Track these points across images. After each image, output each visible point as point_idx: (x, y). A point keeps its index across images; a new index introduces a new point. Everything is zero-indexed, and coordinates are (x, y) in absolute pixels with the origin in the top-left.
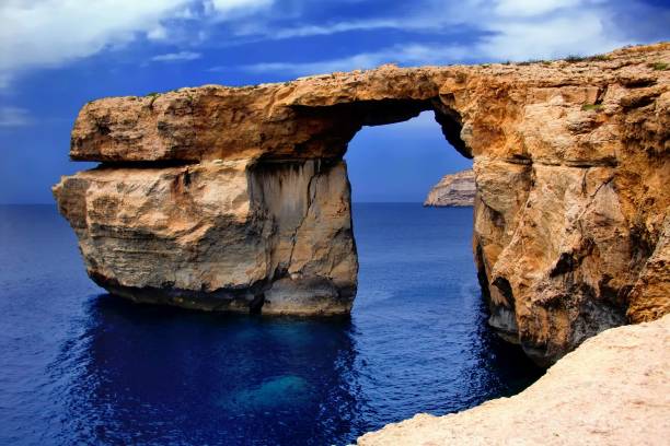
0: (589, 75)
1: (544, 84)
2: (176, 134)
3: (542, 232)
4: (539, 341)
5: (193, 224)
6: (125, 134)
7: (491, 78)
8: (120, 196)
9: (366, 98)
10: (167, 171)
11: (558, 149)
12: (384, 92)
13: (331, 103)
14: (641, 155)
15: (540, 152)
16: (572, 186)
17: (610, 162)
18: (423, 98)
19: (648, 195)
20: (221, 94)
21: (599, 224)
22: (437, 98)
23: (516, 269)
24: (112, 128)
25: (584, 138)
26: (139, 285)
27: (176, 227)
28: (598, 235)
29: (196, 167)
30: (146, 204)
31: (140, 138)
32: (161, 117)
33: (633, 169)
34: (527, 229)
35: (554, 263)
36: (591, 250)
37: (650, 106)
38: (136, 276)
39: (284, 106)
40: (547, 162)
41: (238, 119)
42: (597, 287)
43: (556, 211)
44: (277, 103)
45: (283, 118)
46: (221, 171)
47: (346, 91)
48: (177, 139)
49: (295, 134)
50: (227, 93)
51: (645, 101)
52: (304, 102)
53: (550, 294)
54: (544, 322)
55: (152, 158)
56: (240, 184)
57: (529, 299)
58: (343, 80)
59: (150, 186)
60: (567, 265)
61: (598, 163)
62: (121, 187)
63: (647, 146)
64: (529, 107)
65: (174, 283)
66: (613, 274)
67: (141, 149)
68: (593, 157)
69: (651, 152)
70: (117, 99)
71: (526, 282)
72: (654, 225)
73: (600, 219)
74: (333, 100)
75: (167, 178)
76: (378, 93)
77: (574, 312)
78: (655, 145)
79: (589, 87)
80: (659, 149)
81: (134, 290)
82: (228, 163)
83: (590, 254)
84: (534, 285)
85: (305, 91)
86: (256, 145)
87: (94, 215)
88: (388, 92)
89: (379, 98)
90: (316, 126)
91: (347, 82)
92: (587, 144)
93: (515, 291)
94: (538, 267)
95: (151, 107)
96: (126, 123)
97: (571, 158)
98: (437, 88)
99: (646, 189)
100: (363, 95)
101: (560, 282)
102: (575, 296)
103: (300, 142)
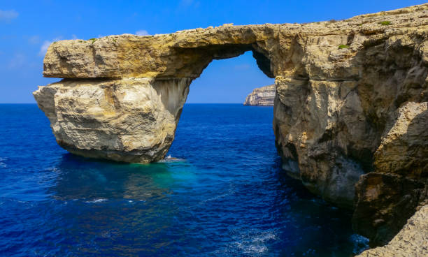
0: (343, 28)
1: (317, 34)
2: (108, 62)
3: (314, 118)
5: (118, 114)
6: (77, 62)
7: (286, 31)
8: (75, 97)
9: (215, 43)
10: (103, 84)
11: (325, 71)
12: (225, 40)
13: (195, 46)
14: (374, 74)
15: (314, 73)
16: (332, 92)
17: (355, 78)
18: (248, 43)
19: (378, 96)
20: (133, 40)
21: (348, 113)
22: (255, 43)
23: (299, 138)
24: (68, 58)
25: (340, 64)
26: (88, 148)
27: (108, 116)
28: (346, 119)
29: (119, 82)
30: (91, 102)
31: (86, 64)
32: (98, 52)
33: (369, 82)
34: (306, 116)
35: (321, 135)
36: (343, 128)
37: (382, 45)
38: (86, 143)
39: (169, 47)
40: (318, 79)
41: (143, 54)
42: (346, 148)
43: (322, 106)
44: (165, 45)
45: (169, 54)
46: (134, 84)
47: (204, 39)
48: (107, 65)
49: (175, 64)
50: (136, 39)
51: (378, 42)
52: (181, 45)
53: (318, 152)
54: (315, 168)
55: (94, 76)
57: (306, 155)
59: (93, 92)
60: (328, 136)
61: (348, 78)
62: (75, 92)
63: (378, 68)
64: (308, 47)
65: (108, 147)
66: (355, 141)
67: (86, 71)
68: (345, 75)
69: (381, 72)
70: (71, 41)
71: (304, 145)
72: (382, 114)
73: (348, 110)
74: (197, 44)
75: (103, 87)
76: (222, 40)
77: (332, 162)
78: (384, 68)
79: (343, 36)
80: (386, 70)
81: (85, 150)
82: (138, 79)
83: (342, 130)
84: (309, 147)
85: (180, 39)
86: (154, 70)
87: (60, 109)
88: (228, 40)
89: (222, 43)
90: (187, 59)
91: (204, 34)
92: (342, 68)
93: (298, 151)
94: (312, 137)
95: (92, 47)
96: (77, 55)
97: (332, 76)
98: (255, 37)
99: (377, 93)
100: (214, 41)
101: (324, 145)
102: (333, 154)
103: (178, 68)
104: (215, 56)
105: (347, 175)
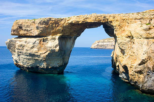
0: (147, 16)
1: (136, 19)
2: (41, 29)
3: (136, 55)
4: (135, 80)
5: (45, 52)
6: (27, 29)
7: (122, 17)
8: (26, 44)
9: (89, 22)
10: (38, 38)
11: (141, 35)
12: (94, 20)
13: (80, 23)
15: (136, 35)
16: (145, 43)
18: (104, 22)
20: (52, 20)
21: (152, 53)
22: (107, 22)
23: (129, 63)
24: (23, 27)
25: (148, 32)
26: (30, 67)
27: (40, 52)
28: (152, 55)
29: (46, 37)
30: (33, 46)
31: (31, 30)
32: (37, 25)
34: (132, 54)
35: (140, 62)
36: (150, 59)
38: (29, 64)
39: (68, 23)
40: (138, 38)
41: (56, 26)
42: (151, 68)
43: (140, 49)
44: (66, 22)
45: (68, 26)
46: (52, 39)
47: (84, 20)
48: (41, 30)
49: (70, 30)
50: (54, 19)
52: (73, 22)
53: (139, 69)
54: (137, 76)
55: (34, 35)
56: (57, 42)
57: (133, 71)
58: (83, 17)
59: (34, 42)
60: (143, 62)
62: (26, 42)
64: (132, 24)
65: (39, 66)
67: (31, 33)
68: (150, 36)
70: (24, 20)
71: (132, 66)
73: (152, 51)
74: (81, 22)
75: (38, 40)
76: (92, 20)
77: (145, 74)
79: (147, 19)
82: (54, 37)
84: (134, 67)
85: (73, 20)
86: (61, 33)
87: (18, 49)
88: (95, 20)
89: (93, 22)
90: (75, 28)
91: (84, 18)
93: (129, 69)
94: (135, 63)
95: (34, 22)
96: (27, 26)
97: (144, 37)
98: (108, 20)
100: (89, 21)
101: (141, 66)
102: (145, 70)
103: (71, 32)
104: (88, 27)
105: (152, 79)
